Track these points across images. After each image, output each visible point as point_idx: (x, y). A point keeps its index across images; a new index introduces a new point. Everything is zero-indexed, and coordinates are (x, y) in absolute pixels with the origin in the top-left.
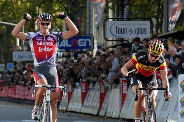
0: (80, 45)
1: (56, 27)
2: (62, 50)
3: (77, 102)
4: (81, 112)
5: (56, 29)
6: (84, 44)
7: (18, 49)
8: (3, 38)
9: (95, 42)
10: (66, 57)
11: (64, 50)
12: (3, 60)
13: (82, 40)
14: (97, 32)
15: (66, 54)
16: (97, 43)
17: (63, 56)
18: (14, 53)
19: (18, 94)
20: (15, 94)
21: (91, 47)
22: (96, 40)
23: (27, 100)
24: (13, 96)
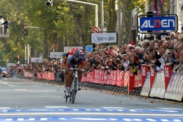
0: (163, 26)
1: (138, 7)
2: (144, 32)
3: (160, 87)
4: (164, 98)
5: (138, 9)
6: (167, 25)
7: (98, 31)
8: (81, 19)
9: (180, 23)
10: (148, 39)
11: (146, 32)
12: (81, 42)
13: (166, 20)
14: (181, 12)
15: (148, 35)
16: (181, 25)
17: (145, 38)
18: (93, 35)
19: (97, 79)
20: (94, 78)
21: (175, 28)
22: (181, 20)
23: (107, 85)
24: (92, 81)
